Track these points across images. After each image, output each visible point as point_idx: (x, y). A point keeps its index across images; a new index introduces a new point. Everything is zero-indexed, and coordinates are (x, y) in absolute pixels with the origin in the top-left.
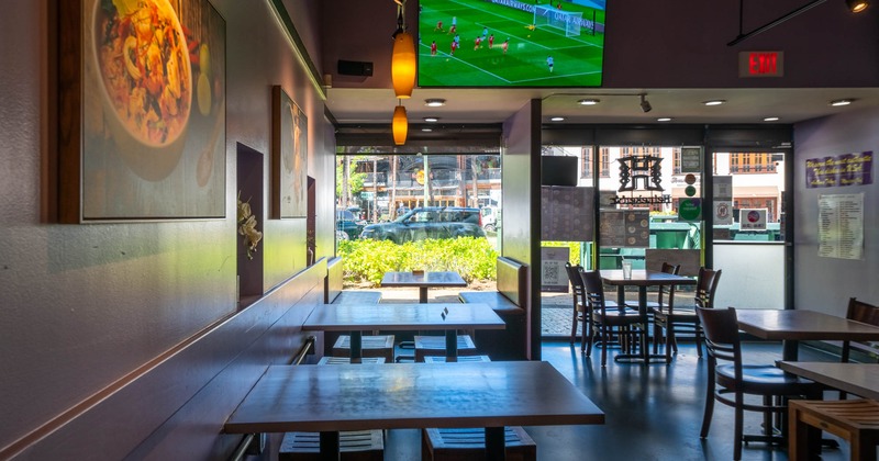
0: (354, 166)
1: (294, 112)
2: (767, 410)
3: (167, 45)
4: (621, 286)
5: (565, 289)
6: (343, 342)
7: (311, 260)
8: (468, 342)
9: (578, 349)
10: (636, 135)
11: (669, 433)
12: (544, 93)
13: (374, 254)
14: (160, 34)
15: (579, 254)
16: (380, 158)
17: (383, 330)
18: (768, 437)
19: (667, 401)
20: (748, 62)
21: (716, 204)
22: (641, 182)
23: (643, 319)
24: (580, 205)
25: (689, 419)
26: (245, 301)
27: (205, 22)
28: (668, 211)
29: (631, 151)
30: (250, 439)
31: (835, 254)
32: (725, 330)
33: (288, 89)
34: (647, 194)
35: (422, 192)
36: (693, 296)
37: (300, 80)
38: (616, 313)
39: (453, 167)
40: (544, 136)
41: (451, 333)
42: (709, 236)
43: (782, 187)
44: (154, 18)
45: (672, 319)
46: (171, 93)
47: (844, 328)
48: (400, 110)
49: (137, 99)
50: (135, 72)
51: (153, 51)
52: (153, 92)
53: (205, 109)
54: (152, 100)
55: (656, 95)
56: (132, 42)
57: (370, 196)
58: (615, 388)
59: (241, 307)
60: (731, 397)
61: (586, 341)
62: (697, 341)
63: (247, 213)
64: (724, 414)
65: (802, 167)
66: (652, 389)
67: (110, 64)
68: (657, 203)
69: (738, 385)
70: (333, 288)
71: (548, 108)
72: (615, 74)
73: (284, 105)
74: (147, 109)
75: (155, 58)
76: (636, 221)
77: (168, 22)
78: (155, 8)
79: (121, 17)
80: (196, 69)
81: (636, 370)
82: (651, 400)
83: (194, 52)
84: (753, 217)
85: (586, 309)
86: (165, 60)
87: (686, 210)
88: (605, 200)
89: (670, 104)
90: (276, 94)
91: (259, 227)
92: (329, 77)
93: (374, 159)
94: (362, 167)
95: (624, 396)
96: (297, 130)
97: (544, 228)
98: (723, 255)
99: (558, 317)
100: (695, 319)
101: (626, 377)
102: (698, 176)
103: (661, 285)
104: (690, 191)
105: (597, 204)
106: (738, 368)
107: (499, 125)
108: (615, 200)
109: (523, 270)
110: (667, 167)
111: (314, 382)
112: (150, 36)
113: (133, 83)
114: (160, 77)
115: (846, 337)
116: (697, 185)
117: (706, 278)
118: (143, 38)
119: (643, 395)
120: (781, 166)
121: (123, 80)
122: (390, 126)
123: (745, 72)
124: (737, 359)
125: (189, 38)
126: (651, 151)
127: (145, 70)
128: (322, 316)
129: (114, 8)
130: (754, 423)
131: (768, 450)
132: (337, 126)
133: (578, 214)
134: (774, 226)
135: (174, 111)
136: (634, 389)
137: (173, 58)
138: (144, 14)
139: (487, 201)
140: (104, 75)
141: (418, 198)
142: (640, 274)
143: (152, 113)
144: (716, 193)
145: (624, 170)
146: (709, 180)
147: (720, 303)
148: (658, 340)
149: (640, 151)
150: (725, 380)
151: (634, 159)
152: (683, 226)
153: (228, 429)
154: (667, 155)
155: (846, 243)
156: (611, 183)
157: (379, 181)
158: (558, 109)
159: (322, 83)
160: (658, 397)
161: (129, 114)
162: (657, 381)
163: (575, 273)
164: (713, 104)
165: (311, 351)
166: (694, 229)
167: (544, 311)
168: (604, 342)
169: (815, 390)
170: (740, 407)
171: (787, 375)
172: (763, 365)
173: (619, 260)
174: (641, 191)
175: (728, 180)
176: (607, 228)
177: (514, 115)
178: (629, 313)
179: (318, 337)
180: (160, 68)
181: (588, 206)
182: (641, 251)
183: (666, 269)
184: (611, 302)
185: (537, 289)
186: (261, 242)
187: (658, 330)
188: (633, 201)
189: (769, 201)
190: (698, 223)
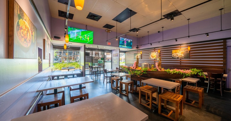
0: (55, 52)
1: (47, 43)
2: (109, 79)
3: (28, 31)
4: (95, 68)
5: (88, 68)
6: (56, 78)
7: (50, 66)
8: (76, 76)
9: (90, 75)
10: (97, 50)
11: (100, 83)
12: (86, 44)
13: (59, 65)
14: (27, 30)
15: (90, 64)
16: (60, 51)
17: (62, 76)
18: (109, 82)
19: (100, 80)
20: (108, 43)
21: (105, 58)
23: (97, 71)
24: (90, 58)
25: (102, 81)
26: (39, 72)
27: (34, 28)
28: (100, 59)
29: (96, 52)
30: (41, 93)
31: (115, 63)
32: (105, 71)
33: (46, 39)
34: (98, 57)
35: (67, 56)
36: (102, 68)
37: (48, 38)
38: (94, 71)
39: (72, 53)
40: (86, 49)
41: (73, 75)
43: (111, 57)
44: (26, 27)
45: (100, 71)
46: (28, 39)
47: (116, 70)
48: (65, 44)
49: (23, 39)
50: (23, 35)
51: (25, 32)
52: (25, 38)
53: (34, 42)
54: (25, 40)
55: (99, 46)
56: (22, 30)
57: (58, 57)
58: (94, 79)
59: (39, 73)
60: (106, 78)
61: (91, 74)
62: (103, 73)
63: (39, 58)
64: (105, 80)
65: (113, 55)
66: (98, 79)
67: (18, 34)
68: (99, 58)
69: (107, 77)
70: (53, 70)
71: (86, 46)
72: (94, 43)
73: (46, 42)
74: (24, 41)
75: (26, 33)
76: (97, 60)
77: (28, 28)
78: (26, 26)
79: (20, 26)
80: (32, 35)
81: (97, 77)
82: (98, 80)
83: (32, 33)
84: (108, 60)
85: (91, 71)
86: (27, 34)
87: (102, 59)
88: (93, 58)
89: (100, 47)
90: (44, 40)
91: (42, 61)
92: (52, 38)
93: (59, 51)
94: (56, 52)
95: (95, 80)
96: (48, 46)
97: (86, 61)
98: (106, 64)
99: (87, 72)
100: (103, 71)
101: (96, 78)
103: (99, 67)
104: (102, 57)
105: (92, 58)
106: (107, 75)
107: (80, 48)
108: (94, 58)
109: (83, 66)
110: (100, 54)
111: (51, 83)
112: (25, 30)
113: (22, 37)
114: (26, 36)
115: (116, 71)
117: (104, 66)
118: (24, 30)
119: (97, 80)
120: (111, 54)
121: (21, 36)
122: (64, 46)
123: (107, 44)
124: (107, 74)
125: (31, 31)
126: (98, 52)
127: (24, 35)
128: (52, 74)
129: (19, 25)
130: (108, 80)
131: (109, 83)
132: (53, 46)
134: (110, 61)
135: (29, 42)
136: (97, 79)
137: (29, 33)
138: (24, 26)
139: (77, 58)
140: (17, 35)
141: (66, 57)
142: (97, 66)
143: (25, 42)
145: (95, 54)
146: (104, 56)
147: (105, 69)
148: (99, 73)
149: (97, 52)
150: (106, 77)
151: (96, 53)
152: (101, 61)
153: (37, 91)
154: (100, 52)
155: (116, 62)
156: (94, 56)
157: (60, 54)
158: (88, 46)
159: (51, 39)
160: (99, 80)
161: (22, 42)
162: (99, 78)
163: (90, 67)
164: (105, 47)
165: (50, 79)
166: (103, 61)
167: (86, 71)
168: (93, 74)
169: (113, 76)
170: (107, 79)
171: (111, 75)
172: (109, 75)
173: (95, 65)
174: (97, 57)
175: (106, 56)
176: (93, 61)
177: (82, 46)
178: (96, 71)
179: (51, 77)
180: (27, 35)
181: (91, 58)
182: (97, 64)
183: (100, 65)
184: (94, 69)
185: (85, 68)
186: (42, 63)
187: (99, 72)
188: (96, 58)
189: (110, 58)
190: (103, 60)
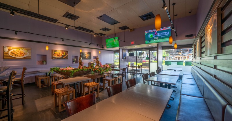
20: (131, 43)
21: (151, 58)
22: (141, 55)
28: (145, 58)
34: (142, 57)
42: (150, 62)
76: (141, 60)
87: (147, 58)
98: (151, 64)
102: (148, 54)
104: (148, 56)
105: (137, 58)
116: (148, 55)
133: (135, 59)
144: (151, 56)
145: (139, 54)
154: (145, 52)
176: (138, 60)
188: (140, 57)
190: (148, 60)
